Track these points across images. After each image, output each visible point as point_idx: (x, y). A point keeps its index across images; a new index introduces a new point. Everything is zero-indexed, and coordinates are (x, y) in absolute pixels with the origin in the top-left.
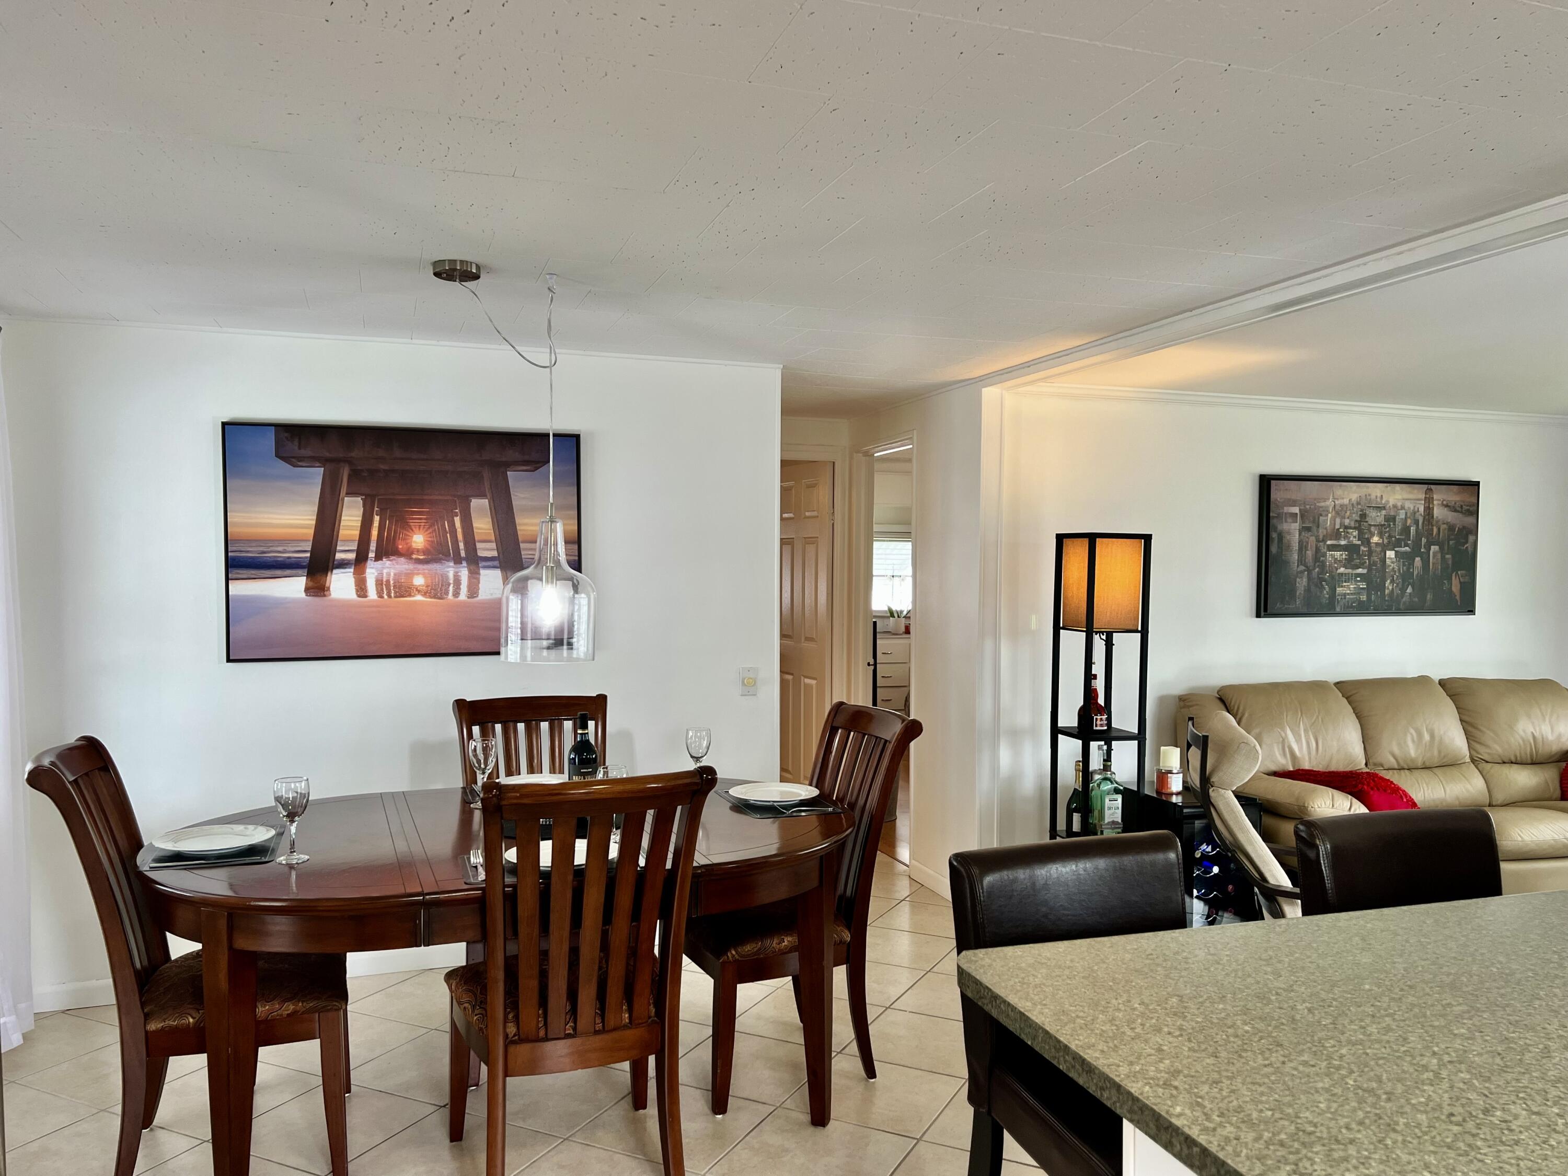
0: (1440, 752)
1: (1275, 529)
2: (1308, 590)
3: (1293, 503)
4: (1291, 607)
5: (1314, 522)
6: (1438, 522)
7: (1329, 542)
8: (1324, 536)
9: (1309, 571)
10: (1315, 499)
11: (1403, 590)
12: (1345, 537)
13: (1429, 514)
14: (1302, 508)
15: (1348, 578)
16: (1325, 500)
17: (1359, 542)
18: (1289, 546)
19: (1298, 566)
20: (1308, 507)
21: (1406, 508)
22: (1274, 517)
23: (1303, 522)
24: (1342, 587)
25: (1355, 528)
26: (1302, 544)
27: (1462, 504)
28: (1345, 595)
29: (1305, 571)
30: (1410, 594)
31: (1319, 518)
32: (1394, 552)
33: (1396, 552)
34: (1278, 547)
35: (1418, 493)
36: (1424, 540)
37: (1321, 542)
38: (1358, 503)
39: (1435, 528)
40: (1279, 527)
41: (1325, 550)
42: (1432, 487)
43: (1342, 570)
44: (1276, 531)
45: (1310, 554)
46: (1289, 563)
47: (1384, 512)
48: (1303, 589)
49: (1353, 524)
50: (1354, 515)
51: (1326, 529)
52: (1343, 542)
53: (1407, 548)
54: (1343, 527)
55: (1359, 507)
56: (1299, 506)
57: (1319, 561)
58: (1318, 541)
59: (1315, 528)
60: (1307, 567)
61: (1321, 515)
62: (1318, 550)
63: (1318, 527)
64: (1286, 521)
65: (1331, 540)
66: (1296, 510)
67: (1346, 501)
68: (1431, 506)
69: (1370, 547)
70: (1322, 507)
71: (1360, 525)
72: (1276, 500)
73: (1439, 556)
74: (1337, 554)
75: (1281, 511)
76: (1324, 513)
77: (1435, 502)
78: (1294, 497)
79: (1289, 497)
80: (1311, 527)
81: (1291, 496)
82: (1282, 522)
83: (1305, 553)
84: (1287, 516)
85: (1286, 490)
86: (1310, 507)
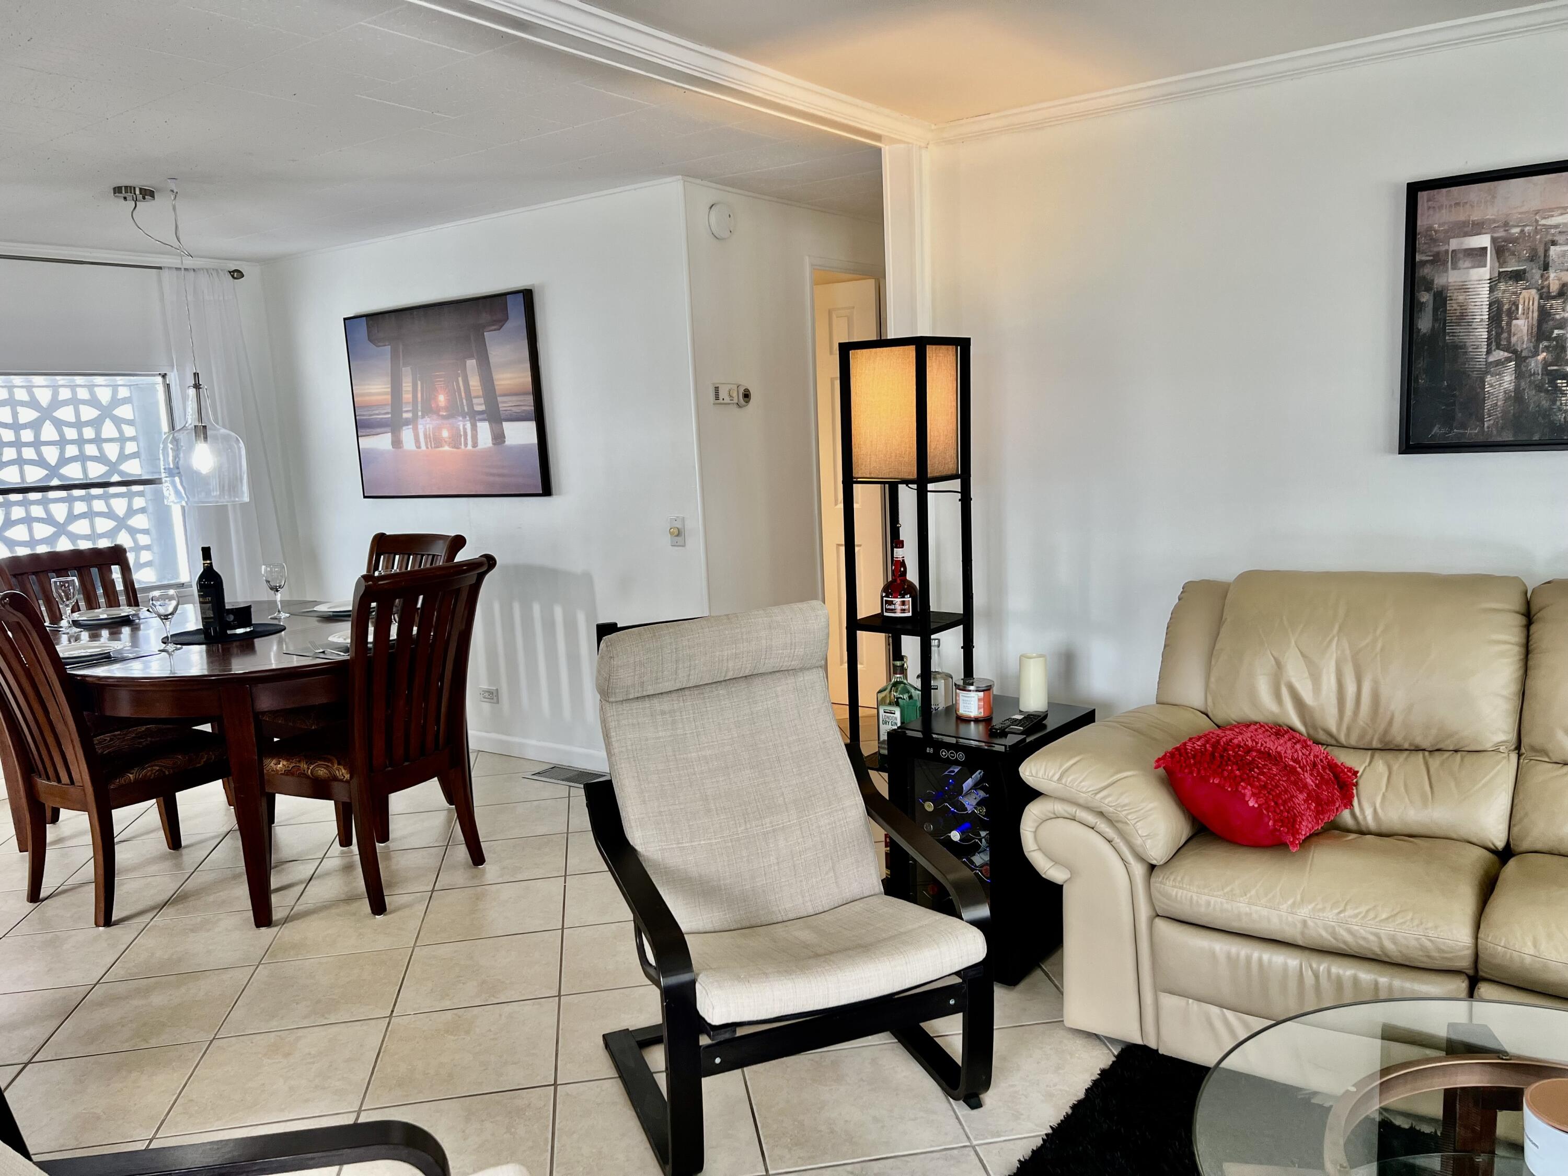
1: (1428, 285)
2: (1517, 397)
3: (1477, 228)
4: (1472, 432)
5: (1532, 258)
9: (1520, 359)
10: (1537, 212)
14: (1501, 233)
18: (1463, 317)
19: (1489, 352)
20: (1516, 230)
22: (1424, 263)
23: (1502, 264)
26: (1499, 310)
29: (1508, 360)
31: (1546, 251)
34: (1435, 319)
37: (1554, 298)
40: (1440, 281)
44: (1428, 289)
45: (1522, 327)
46: (1464, 346)
48: (1501, 396)
56: (1492, 231)
57: (1549, 338)
58: (1545, 295)
59: (1536, 274)
60: (1515, 352)
61: (1554, 243)
62: (1544, 316)
63: (1546, 267)
64: (1455, 267)
66: (1484, 241)
70: (1556, 227)
72: (1430, 228)
75: (1443, 248)
76: (1560, 239)
78: (1476, 216)
79: (1462, 218)
80: (1525, 270)
81: (1469, 216)
82: (1446, 271)
83: (1509, 324)
84: (1461, 255)
85: (1457, 204)
86: (1522, 231)
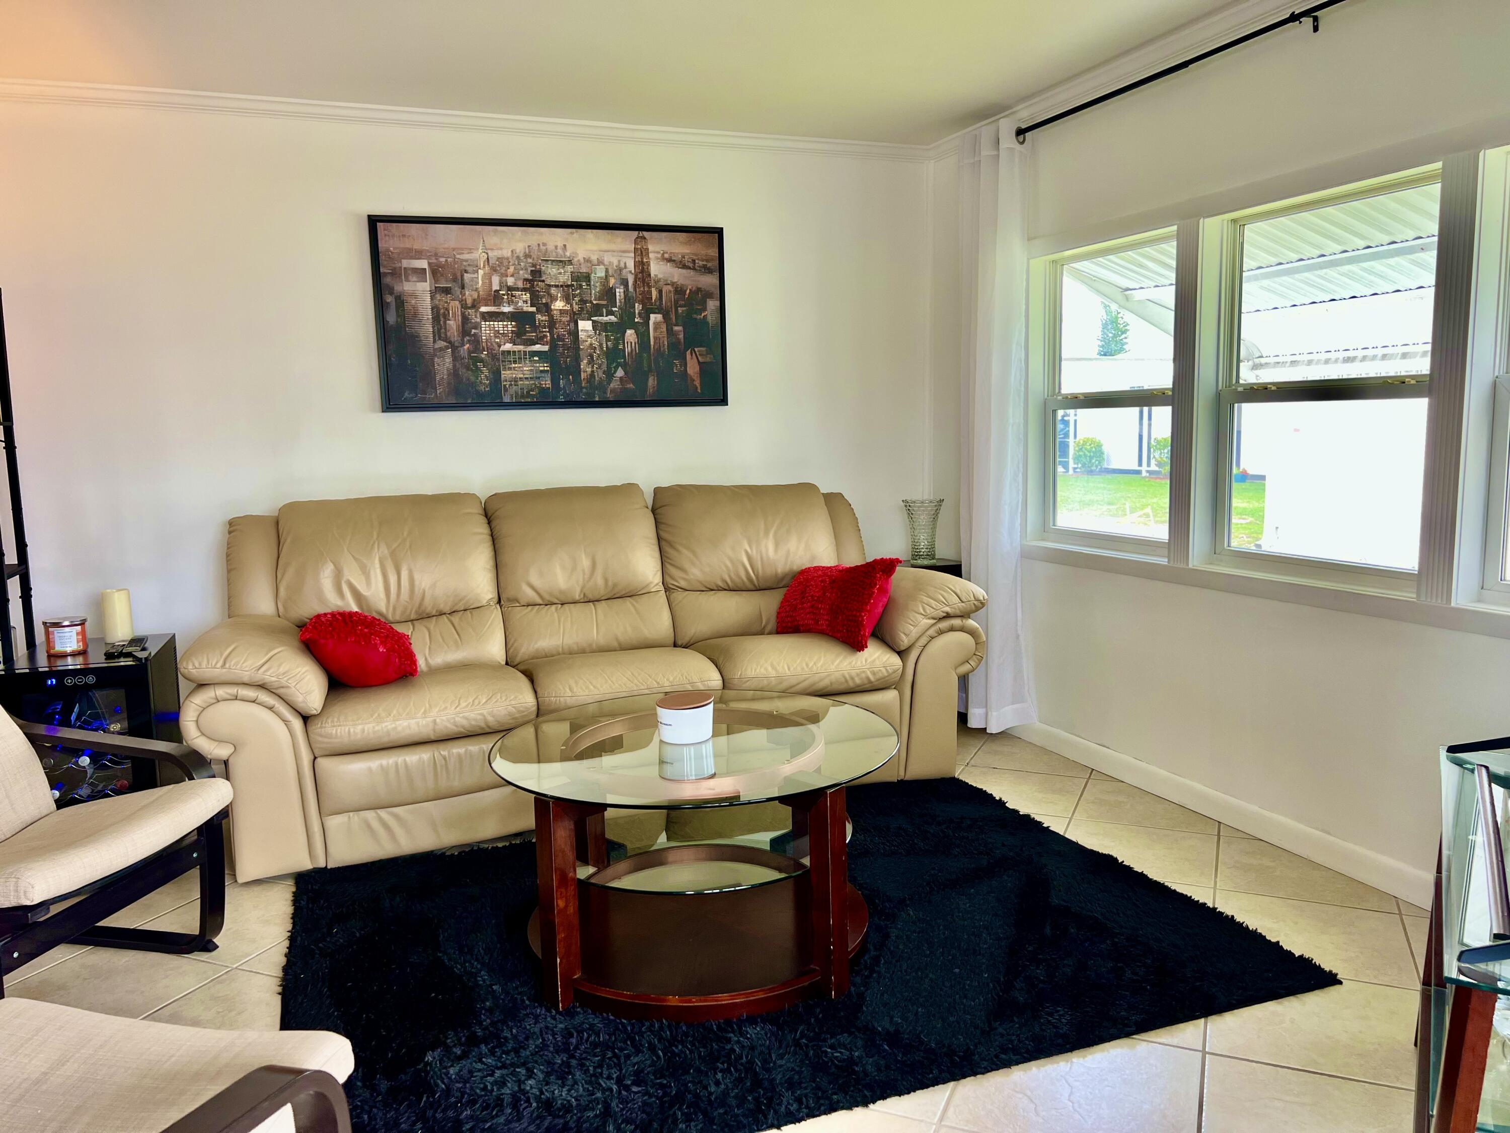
0: (606, 581)
1: (391, 291)
2: (455, 373)
3: (418, 254)
4: (430, 397)
5: (455, 280)
6: (657, 281)
7: (483, 309)
8: (474, 300)
9: (454, 348)
10: (454, 249)
11: (610, 375)
12: (510, 303)
13: (642, 271)
14: (433, 261)
15: (519, 358)
16: (470, 251)
17: (534, 309)
18: (415, 315)
19: (434, 341)
20: (443, 260)
21: (606, 263)
22: (386, 274)
23: (436, 281)
24: (510, 369)
25: (524, 290)
26: (438, 312)
27: (695, 258)
28: (516, 380)
29: (447, 348)
30: (621, 378)
31: (462, 276)
32: (591, 322)
33: (594, 322)
34: (398, 316)
35: (625, 242)
36: (638, 307)
37: (469, 308)
38: (527, 256)
39: (653, 290)
40: (398, 288)
41: (478, 320)
42: (646, 234)
43: (508, 346)
44: (391, 293)
45: (453, 325)
46: (418, 337)
47: (569, 268)
48: (445, 372)
49: (520, 284)
50: (521, 272)
51: (476, 290)
52: (506, 309)
53: (612, 318)
54: (506, 288)
55: (530, 260)
56: (428, 258)
57: (469, 334)
58: (464, 306)
59: (457, 290)
60: (450, 342)
61: (466, 272)
62: (465, 319)
63: (463, 287)
64: (407, 280)
65: (486, 305)
66: (423, 264)
67: (507, 253)
68: (645, 260)
69: (551, 316)
70: (466, 261)
71: (532, 286)
72: (388, 250)
73: (664, 328)
74: (499, 325)
75: (398, 265)
76: (469, 269)
77: (651, 255)
78: (416, 246)
79: (408, 246)
80: (450, 287)
81: (412, 245)
82: (402, 282)
83: (445, 323)
84: (410, 272)
85: (404, 236)
86: (446, 261)
